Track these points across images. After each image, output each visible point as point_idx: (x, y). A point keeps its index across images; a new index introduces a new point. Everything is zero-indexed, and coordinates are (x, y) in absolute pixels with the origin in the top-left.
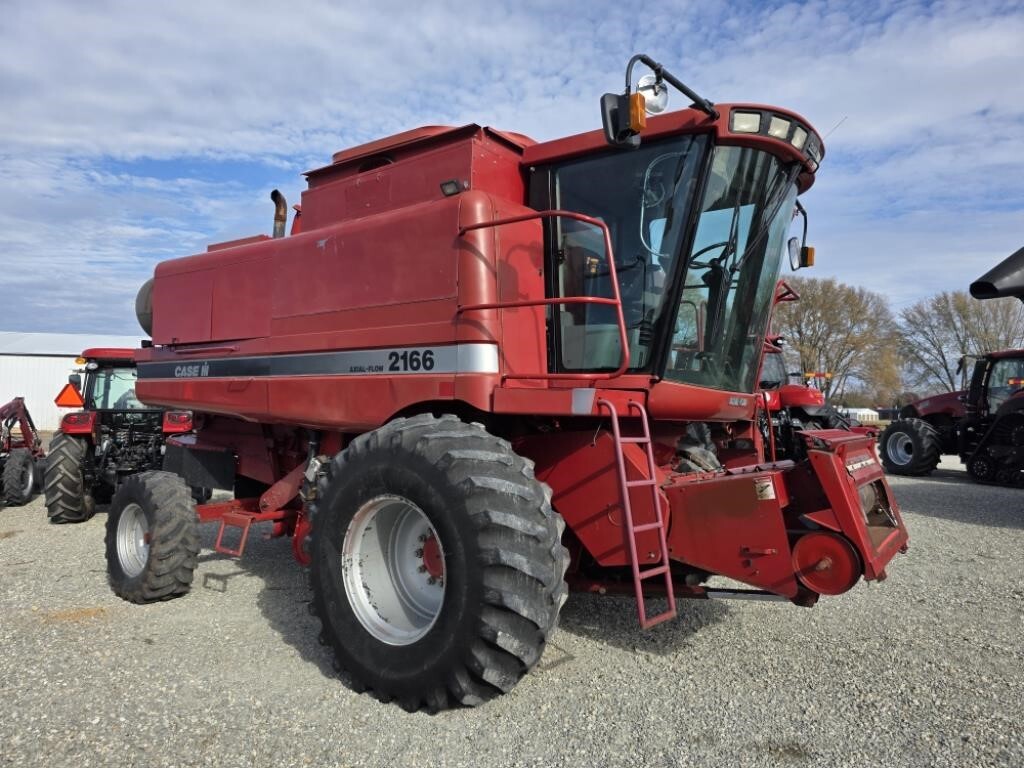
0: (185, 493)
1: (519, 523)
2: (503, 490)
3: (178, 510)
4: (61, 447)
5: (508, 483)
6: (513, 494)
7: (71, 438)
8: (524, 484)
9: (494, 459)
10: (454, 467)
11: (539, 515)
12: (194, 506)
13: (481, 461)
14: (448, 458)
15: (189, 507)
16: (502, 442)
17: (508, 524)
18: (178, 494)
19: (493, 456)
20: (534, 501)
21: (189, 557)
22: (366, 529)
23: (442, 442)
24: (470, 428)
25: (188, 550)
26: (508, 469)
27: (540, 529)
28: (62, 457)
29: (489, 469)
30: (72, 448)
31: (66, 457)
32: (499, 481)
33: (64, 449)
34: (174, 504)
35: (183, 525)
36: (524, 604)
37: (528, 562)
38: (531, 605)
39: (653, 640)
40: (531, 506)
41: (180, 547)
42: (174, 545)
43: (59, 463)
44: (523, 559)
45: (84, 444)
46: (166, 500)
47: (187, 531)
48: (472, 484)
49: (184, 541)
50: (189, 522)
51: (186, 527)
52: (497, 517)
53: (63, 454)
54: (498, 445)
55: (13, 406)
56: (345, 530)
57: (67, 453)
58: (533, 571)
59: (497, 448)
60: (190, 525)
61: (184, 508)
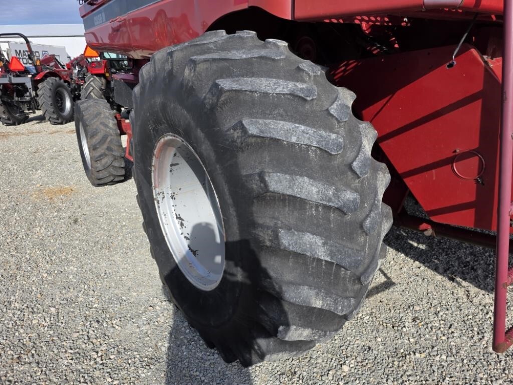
0: (107, 114)
1: (315, 190)
2: (294, 139)
3: (102, 127)
4: (91, 82)
5: (303, 127)
6: (308, 146)
7: (95, 77)
8: (331, 130)
9: (286, 91)
10: (224, 104)
11: (349, 173)
12: (114, 124)
13: (266, 95)
14: (217, 90)
15: (111, 125)
16: (306, 65)
17: (295, 192)
18: (102, 116)
19: (284, 87)
20: (344, 155)
21: (115, 159)
22: (172, 165)
23: (214, 66)
24: (265, 47)
25: (114, 155)
26: (307, 107)
27: (349, 196)
28: (91, 88)
29: (276, 106)
30: (96, 83)
31: (94, 88)
32: (288, 125)
33: (92, 83)
34: (98, 123)
35: (107, 138)
36: (317, 295)
37: (325, 244)
38: (328, 293)
39: (472, 268)
40: (337, 162)
41: (107, 153)
42: (103, 151)
43: (91, 92)
44: (319, 241)
45: (104, 80)
46: (92, 120)
47: (111, 141)
48: (244, 130)
49: (109, 149)
50: (111, 135)
51: (109, 139)
52: (278, 182)
53: (93, 86)
54: (299, 69)
55: (79, 59)
56: (151, 165)
57: (94, 86)
58: (331, 254)
59: (296, 74)
60: (112, 137)
61: (106, 126)
